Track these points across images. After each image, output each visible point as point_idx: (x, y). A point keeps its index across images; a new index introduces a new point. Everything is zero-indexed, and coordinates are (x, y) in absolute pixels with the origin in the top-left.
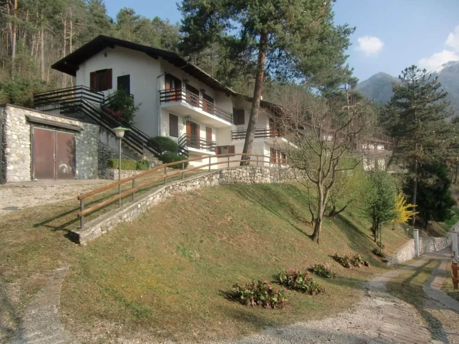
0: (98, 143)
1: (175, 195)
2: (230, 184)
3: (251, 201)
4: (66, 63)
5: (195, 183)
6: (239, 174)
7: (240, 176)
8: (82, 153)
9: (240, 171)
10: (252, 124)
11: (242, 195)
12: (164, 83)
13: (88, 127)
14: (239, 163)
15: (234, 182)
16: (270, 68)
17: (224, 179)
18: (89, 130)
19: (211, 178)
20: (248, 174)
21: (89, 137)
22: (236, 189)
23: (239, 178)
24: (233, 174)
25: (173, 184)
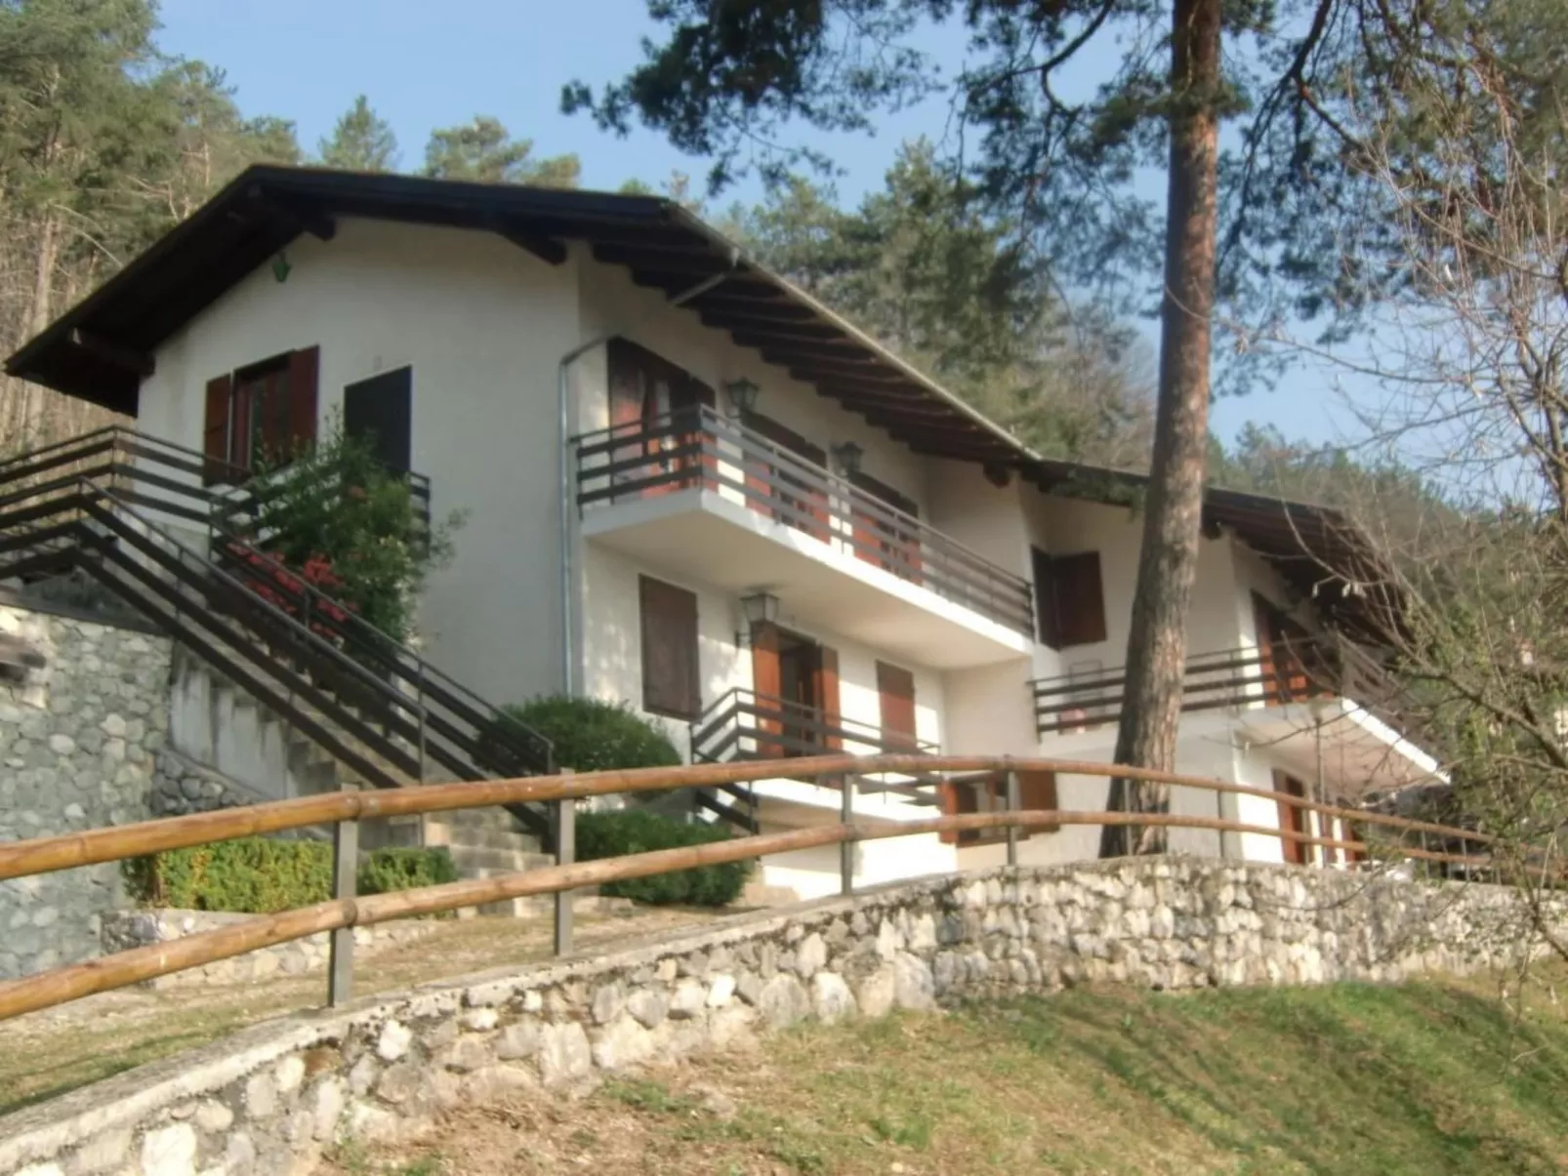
0: (155, 753)
1: (442, 1113)
2: (1032, 998)
3: (1223, 1142)
4: (76, 338)
5: (688, 995)
6: (1100, 913)
7: (1111, 931)
8: (32, 817)
9: (1100, 895)
10: (1164, 564)
11: (1138, 1085)
12: (602, 395)
13: (87, 646)
14: (1095, 833)
15: (1068, 982)
16: (1245, 241)
17: (978, 957)
18: (94, 664)
19: (859, 948)
20: (1166, 916)
21: (88, 714)
22: (1087, 1032)
23: (1102, 951)
24: (1053, 915)
25: (425, 1003)
